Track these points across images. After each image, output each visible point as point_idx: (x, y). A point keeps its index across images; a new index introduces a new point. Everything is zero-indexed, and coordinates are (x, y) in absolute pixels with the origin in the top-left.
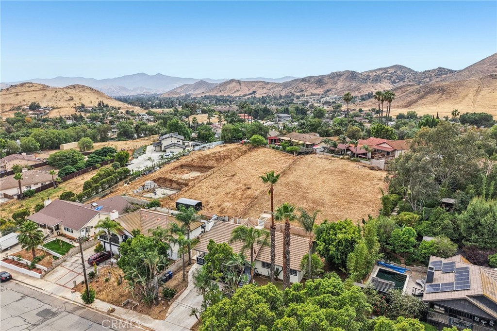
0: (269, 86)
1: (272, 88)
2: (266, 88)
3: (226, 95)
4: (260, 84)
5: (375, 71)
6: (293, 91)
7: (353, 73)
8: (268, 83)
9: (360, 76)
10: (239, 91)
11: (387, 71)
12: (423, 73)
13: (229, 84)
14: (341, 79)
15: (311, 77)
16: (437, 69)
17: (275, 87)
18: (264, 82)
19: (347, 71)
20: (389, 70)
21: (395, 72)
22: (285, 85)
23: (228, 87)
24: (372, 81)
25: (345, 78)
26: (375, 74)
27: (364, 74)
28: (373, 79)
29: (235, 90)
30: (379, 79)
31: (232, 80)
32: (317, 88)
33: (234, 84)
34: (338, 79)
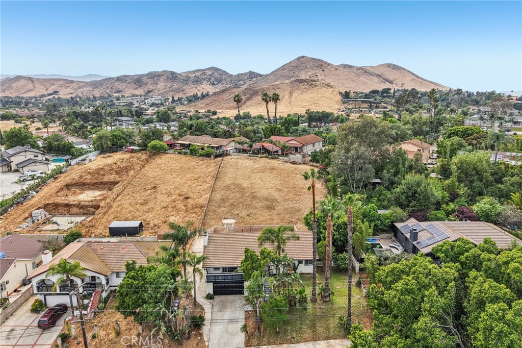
0: (74, 85)
1: (80, 88)
2: (71, 87)
3: (13, 95)
4: (61, 82)
5: (194, 72)
6: (108, 91)
7: (173, 73)
8: (72, 82)
9: (180, 77)
10: (32, 90)
11: (205, 73)
12: (238, 76)
13: (16, 81)
14: (162, 79)
15: (126, 76)
16: (248, 73)
17: (83, 87)
18: (67, 80)
19: (166, 71)
20: (206, 72)
21: (213, 74)
22: (96, 84)
23: (14, 85)
24: (193, 82)
25: (165, 78)
26: (194, 75)
27: (183, 75)
28: (193, 80)
29: (26, 90)
30: (199, 80)
31: (19, 76)
32: (137, 88)
33: (23, 82)
34: (158, 80)
